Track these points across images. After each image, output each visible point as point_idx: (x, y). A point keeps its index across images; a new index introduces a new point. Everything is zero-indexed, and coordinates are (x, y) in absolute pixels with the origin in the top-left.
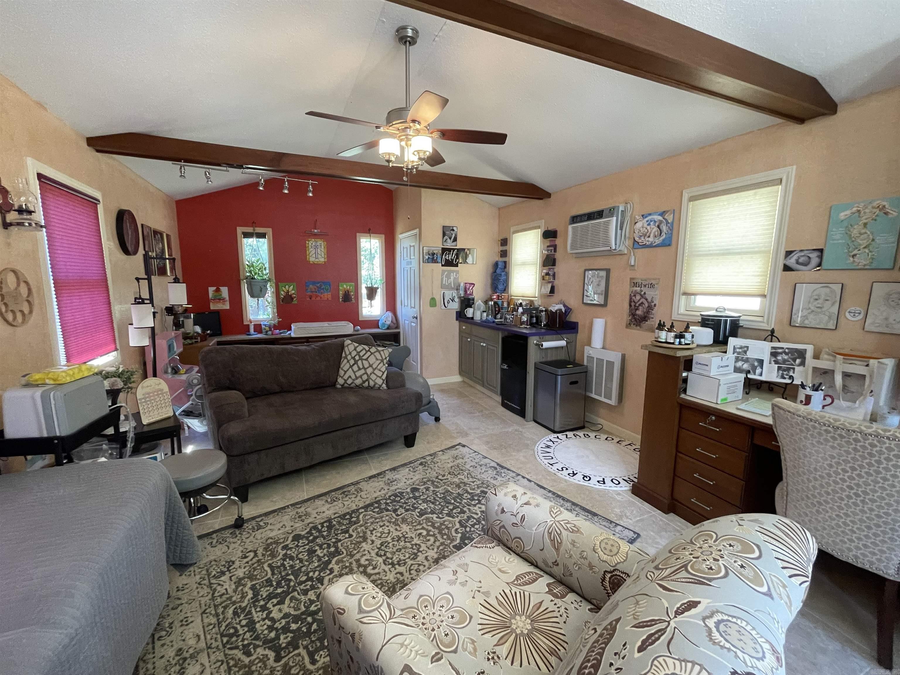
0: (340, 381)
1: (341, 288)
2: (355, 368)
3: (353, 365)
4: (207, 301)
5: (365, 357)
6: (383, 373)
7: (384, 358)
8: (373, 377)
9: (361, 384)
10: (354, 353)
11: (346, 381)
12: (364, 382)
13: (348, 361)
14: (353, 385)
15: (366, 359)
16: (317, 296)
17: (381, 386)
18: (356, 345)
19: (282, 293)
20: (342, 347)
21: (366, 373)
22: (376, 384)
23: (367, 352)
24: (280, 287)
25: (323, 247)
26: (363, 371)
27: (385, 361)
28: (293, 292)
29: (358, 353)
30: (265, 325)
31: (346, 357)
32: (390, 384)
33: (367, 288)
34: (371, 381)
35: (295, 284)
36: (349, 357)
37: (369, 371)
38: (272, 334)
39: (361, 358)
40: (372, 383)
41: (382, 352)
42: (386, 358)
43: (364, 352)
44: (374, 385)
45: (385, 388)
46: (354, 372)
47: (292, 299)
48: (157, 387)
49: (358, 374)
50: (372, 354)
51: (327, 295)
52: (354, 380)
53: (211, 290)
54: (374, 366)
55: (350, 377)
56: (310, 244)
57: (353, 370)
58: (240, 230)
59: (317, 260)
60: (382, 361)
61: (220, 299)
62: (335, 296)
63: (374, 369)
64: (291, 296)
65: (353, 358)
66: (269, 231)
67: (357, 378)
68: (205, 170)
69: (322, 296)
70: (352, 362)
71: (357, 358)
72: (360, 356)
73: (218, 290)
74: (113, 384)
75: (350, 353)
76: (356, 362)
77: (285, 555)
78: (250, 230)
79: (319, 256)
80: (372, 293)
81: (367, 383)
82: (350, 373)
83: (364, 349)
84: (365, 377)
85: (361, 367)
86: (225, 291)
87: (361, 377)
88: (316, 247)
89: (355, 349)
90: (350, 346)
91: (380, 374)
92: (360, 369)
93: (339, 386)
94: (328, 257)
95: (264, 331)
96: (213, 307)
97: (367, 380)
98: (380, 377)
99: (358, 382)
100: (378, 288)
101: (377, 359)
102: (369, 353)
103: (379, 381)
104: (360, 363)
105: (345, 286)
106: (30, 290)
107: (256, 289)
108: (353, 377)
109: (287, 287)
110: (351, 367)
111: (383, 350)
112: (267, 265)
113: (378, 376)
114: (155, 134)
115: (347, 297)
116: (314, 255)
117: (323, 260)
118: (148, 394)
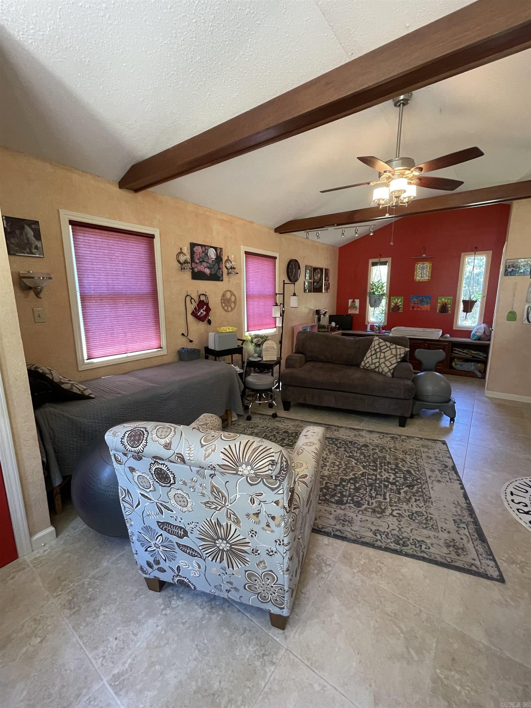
0: (363, 364)
1: (439, 301)
2: (374, 357)
3: (374, 354)
4: (347, 308)
5: (383, 351)
6: (392, 364)
7: (398, 353)
8: (383, 365)
9: (374, 369)
10: (377, 347)
11: (365, 364)
12: (376, 368)
13: (371, 351)
14: (369, 368)
15: (384, 353)
16: (418, 307)
17: (386, 373)
18: (381, 340)
19: (393, 304)
20: (371, 341)
21: (379, 362)
22: (383, 371)
23: (387, 347)
24: (392, 300)
25: (428, 268)
26: (377, 360)
27: (398, 357)
28: (400, 303)
29: (380, 347)
30: (376, 326)
31: (371, 349)
32: (395, 374)
33: (464, 301)
34: (380, 368)
35: (402, 297)
36: (373, 349)
37: (382, 360)
38: (379, 333)
39: (380, 351)
40: (381, 370)
41: (398, 350)
42: (400, 355)
43: (385, 347)
44: (382, 372)
45: (390, 376)
46: (372, 360)
47: (399, 309)
48: (272, 345)
49: (374, 361)
50: (390, 349)
51: (426, 307)
52: (370, 365)
53: (350, 301)
54: (387, 358)
55: (368, 362)
56: (418, 266)
57: (372, 358)
58: (371, 261)
59: (422, 279)
60: (396, 356)
61: (354, 307)
62: (433, 308)
63: (386, 360)
64: (398, 306)
65: (375, 350)
66: (389, 260)
67: (372, 364)
68: (316, 232)
69: (422, 307)
70: (373, 352)
71: (378, 350)
72: (380, 349)
73: (354, 302)
74: (258, 341)
75: (374, 346)
76: (376, 353)
77: (274, 435)
78: (376, 260)
79: (425, 276)
80: (468, 306)
81: (377, 370)
82: (369, 360)
83: (386, 345)
84: (377, 364)
85: (378, 357)
86: (357, 301)
87: (375, 363)
88: (423, 268)
89: (379, 344)
90: (376, 341)
91: (388, 364)
92: (376, 358)
93: (361, 367)
94: (431, 277)
95: (375, 330)
96: (350, 312)
97: (378, 367)
98: (388, 367)
99: (373, 367)
100: (476, 301)
101: (392, 354)
102: (388, 348)
103: (386, 370)
104: (378, 354)
105: (443, 300)
106: (235, 299)
107: (373, 301)
108: (370, 363)
109: (396, 300)
110: (371, 355)
111: (400, 348)
112: (385, 284)
113: (386, 366)
114: (299, 218)
115: (444, 308)
116: (420, 275)
117: (427, 278)
118: (268, 347)
